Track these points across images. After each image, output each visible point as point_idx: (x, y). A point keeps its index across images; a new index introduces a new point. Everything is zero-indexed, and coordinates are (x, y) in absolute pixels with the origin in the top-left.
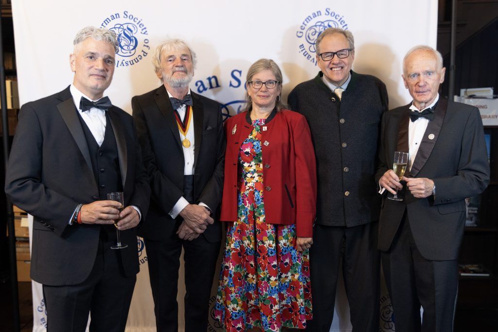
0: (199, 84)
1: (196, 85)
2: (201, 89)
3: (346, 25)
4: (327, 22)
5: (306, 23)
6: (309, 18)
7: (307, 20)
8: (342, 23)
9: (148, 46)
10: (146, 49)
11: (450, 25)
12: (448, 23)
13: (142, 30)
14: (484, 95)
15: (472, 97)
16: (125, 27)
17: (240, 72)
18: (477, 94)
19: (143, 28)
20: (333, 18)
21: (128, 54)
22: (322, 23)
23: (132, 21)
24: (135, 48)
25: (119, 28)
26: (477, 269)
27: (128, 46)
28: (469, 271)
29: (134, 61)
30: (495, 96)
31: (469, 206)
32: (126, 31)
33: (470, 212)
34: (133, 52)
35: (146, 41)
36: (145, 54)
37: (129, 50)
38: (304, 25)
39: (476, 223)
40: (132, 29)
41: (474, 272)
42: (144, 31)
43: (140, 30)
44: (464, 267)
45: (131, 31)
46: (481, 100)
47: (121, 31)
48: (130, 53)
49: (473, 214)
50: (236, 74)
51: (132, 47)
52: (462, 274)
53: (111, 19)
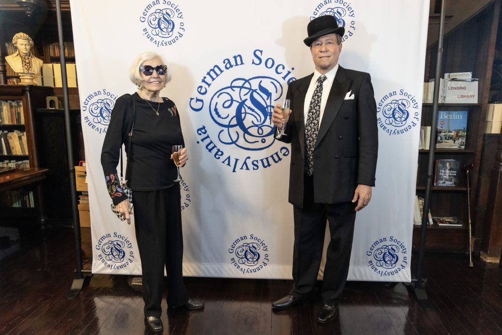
0: (226, 61)
1: (224, 62)
2: (228, 66)
3: (353, 11)
4: (337, 9)
5: (318, 9)
6: (321, 5)
7: (319, 6)
8: (349, 9)
9: (183, 29)
10: (181, 31)
11: (439, 17)
12: (437, 15)
13: (178, 14)
14: (463, 78)
15: (453, 80)
16: (164, 12)
17: (261, 52)
18: (459, 78)
19: (179, 12)
20: (342, 6)
21: (167, 36)
22: (332, 9)
23: (170, 7)
24: (172, 30)
25: (159, 13)
26: (453, 220)
27: (167, 29)
28: (446, 222)
29: (172, 42)
30: (473, 79)
31: (450, 170)
32: (165, 16)
33: (450, 174)
34: (171, 33)
35: (182, 24)
36: (181, 35)
37: (167, 32)
38: (316, 11)
39: (455, 183)
40: (170, 13)
41: (450, 223)
42: (180, 15)
43: (176, 14)
44: (441, 219)
45: (169, 16)
46: (461, 82)
47: (160, 16)
48: (169, 34)
49: (453, 176)
50: (258, 53)
51: (170, 30)
52: (440, 225)
53: (152, 5)
